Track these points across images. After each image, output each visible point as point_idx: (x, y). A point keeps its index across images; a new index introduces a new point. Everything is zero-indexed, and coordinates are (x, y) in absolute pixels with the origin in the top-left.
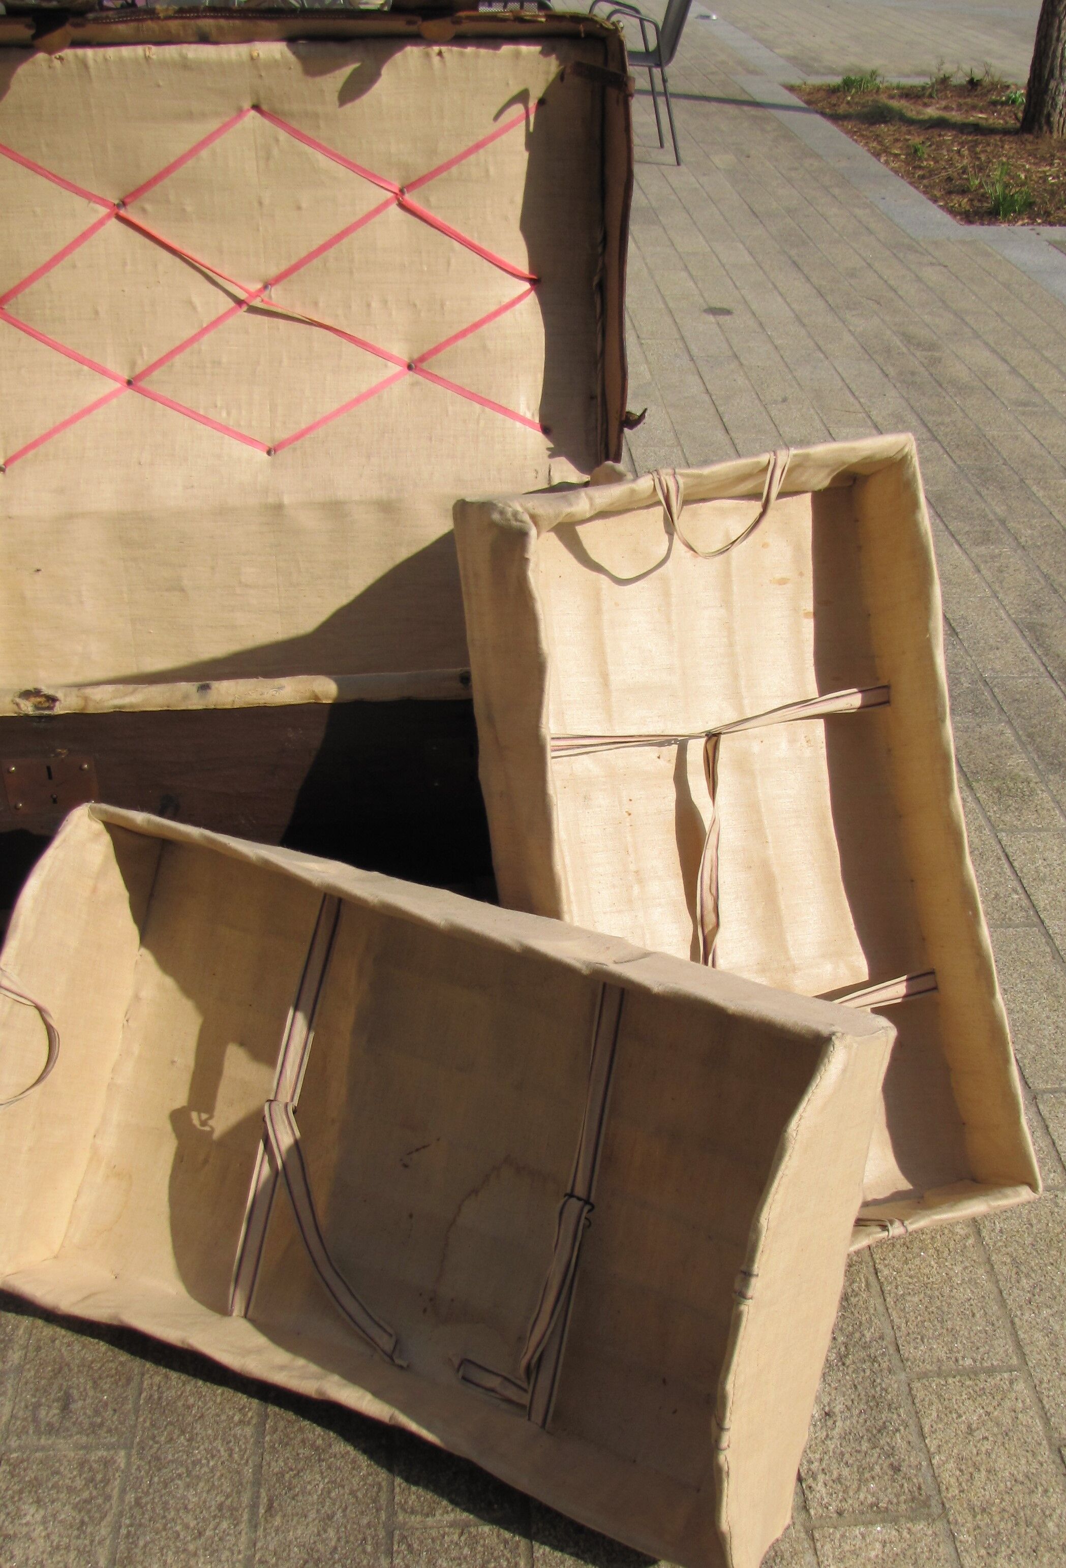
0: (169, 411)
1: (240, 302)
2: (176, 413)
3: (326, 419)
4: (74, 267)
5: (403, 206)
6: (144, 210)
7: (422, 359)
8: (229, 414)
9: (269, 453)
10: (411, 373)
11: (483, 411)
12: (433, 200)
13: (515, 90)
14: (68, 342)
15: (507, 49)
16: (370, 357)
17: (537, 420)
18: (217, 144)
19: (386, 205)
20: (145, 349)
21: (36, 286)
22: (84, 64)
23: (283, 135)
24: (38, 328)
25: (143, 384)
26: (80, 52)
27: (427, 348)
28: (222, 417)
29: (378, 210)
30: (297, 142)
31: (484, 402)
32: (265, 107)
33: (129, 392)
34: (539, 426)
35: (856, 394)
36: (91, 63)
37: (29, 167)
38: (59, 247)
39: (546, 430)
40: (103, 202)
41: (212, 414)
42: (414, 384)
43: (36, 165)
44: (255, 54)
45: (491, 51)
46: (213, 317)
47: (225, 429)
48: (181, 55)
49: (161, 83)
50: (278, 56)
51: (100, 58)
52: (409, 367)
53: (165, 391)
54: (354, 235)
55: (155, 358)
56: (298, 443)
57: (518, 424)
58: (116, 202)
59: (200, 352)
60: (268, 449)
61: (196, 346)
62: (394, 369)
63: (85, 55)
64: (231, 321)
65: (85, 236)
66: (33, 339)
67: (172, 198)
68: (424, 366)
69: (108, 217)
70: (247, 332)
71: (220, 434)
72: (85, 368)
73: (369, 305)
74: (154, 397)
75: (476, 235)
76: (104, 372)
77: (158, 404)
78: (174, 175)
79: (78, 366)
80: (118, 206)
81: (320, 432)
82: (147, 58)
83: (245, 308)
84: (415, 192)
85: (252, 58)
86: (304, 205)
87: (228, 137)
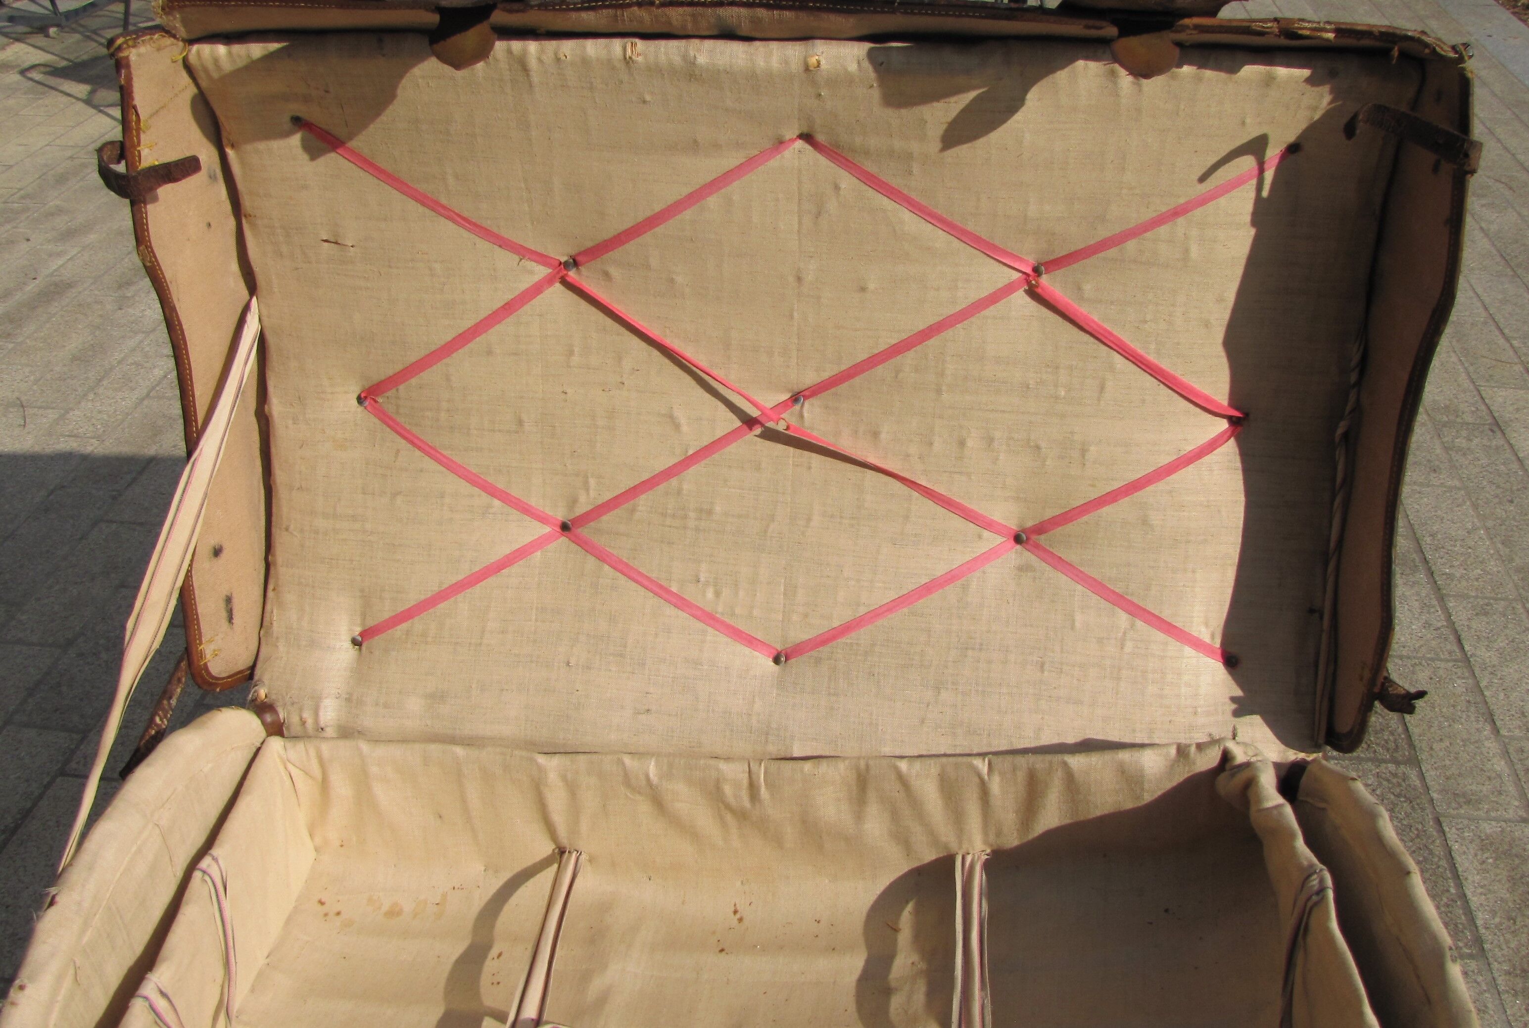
0: (622, 580)
1: (750, 422)
2: (634, 585)
3: (875, 614)
4: (489, 353)
5: (1034, 294)
6: (607, 275)
7: (1041, 529)
8: (717, 594)
9: (777, 660)
10: (1018, 547)
11: (1132, 626)
12: (1087, 287)
13: (1253, 132)
14: (472, 463)
15: (1251, 71)
16: (956, 522)
17: (1217, 643)
18: (735, 189)
19: (1008, 289)
20: (592, 482)
21: (426, 376)
22: (522, 64)
23: (847, 181)
24: (429, 437)
25: (585, 531)
26: (516, 45)
27: (1050, 513)
28: (707, 599)
29: (994, 298)
30: (870, 193)
31: (1136, 611)
32: (820, 138)
33: (563, 540)
34: (1219, 652)
35: (1506, 331)
36: (533, 63)
37: (424, 204)
38: (468, 323)
39: (1230, 661)
40: (541, 258)
41: (690, 593)
42: (1022, 569)
43: (437, 203)
44: (813, 61)
45: (1222, 75)
46: (706, 441)
47: (709, 618)
48: (685, 57)
49: (648, 98)
50: (853, 67)
51: (548, 57)
52: (1017, 539)
53: (620, 549)
54: (949, 334)
55: (608, 496)
56: (825, 650)
57: (1188, 651)
58: (563, 259)
59: (679, 492)
60: (775, 653)
61: (674, 482)
62: (992, 540)
63: (525, 52)
64: (734, 449)
65: (509, 308)
66: (418, 453)
67: (654, 262)
68: (1042, 539)
69: (548, 281)
70: (758, 468)
71: (699, 625)
72: (497, 503)
73: (962, 443)
74: (602, 556)
75: (1153, 347)
76: (526, 510)
77: (606, 567)
78: (660, 230)
79: (485, 498)
80: (566, 265)
81: (863, 636)
82: (628, 61)
83: (758, 430)
84: (1059, 273)
85: (807, 69)
86: (871, 286)
87: (755, 178)
